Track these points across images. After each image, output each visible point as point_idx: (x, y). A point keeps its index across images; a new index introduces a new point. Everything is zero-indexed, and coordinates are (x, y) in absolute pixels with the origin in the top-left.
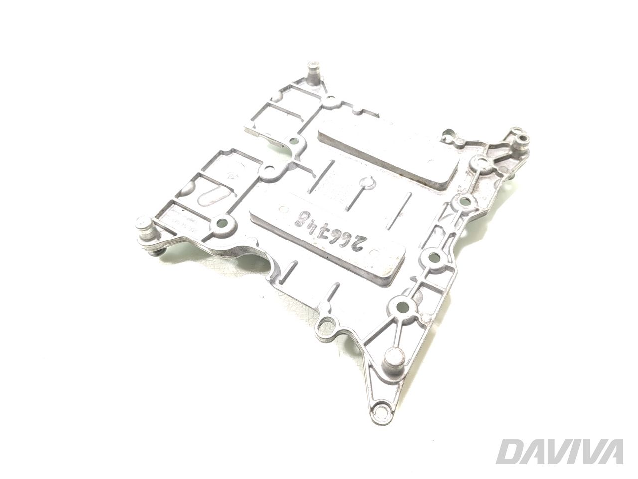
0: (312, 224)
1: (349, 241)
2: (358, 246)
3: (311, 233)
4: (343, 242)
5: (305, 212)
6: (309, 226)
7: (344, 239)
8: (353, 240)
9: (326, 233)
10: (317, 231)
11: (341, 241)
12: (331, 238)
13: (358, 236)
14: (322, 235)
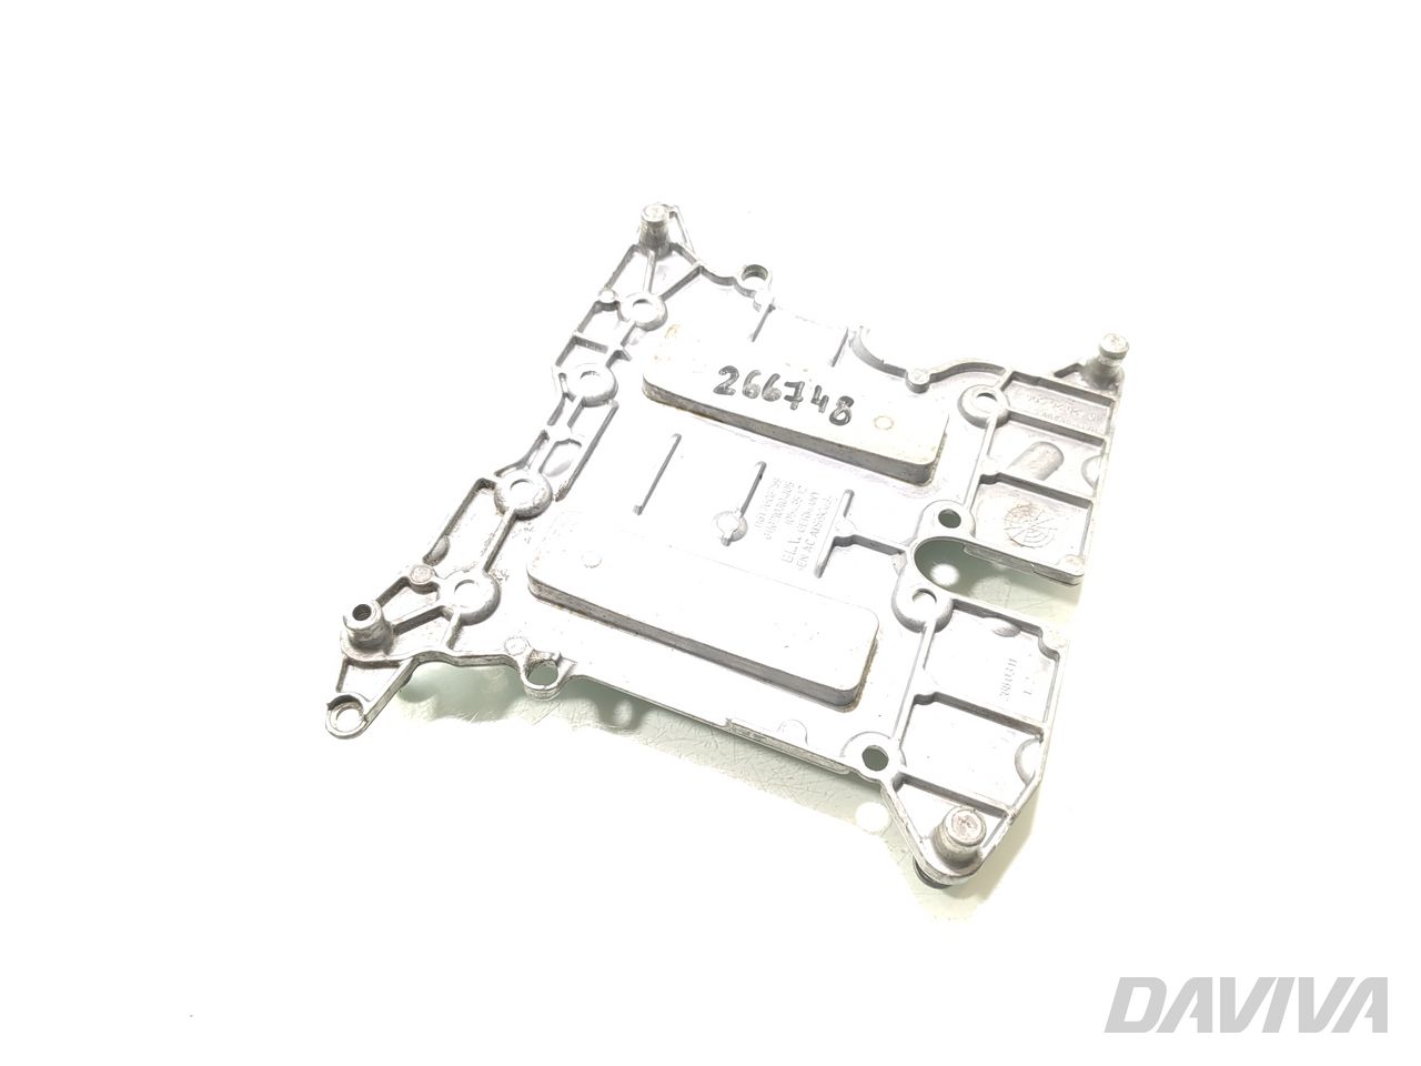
0: (821, 405)
1: (745, 383)
2: (729, 375)
3: (818, 389)
4: (755, 381)
5: (841, 423)
6: (825, 399)
7: (756, 386)
8: (738, 386)
9: (791, 392)
10: (807, 393)
11: (760, 381)
12: (778, 385)
13: (732, 394)
14: (797, 389)
